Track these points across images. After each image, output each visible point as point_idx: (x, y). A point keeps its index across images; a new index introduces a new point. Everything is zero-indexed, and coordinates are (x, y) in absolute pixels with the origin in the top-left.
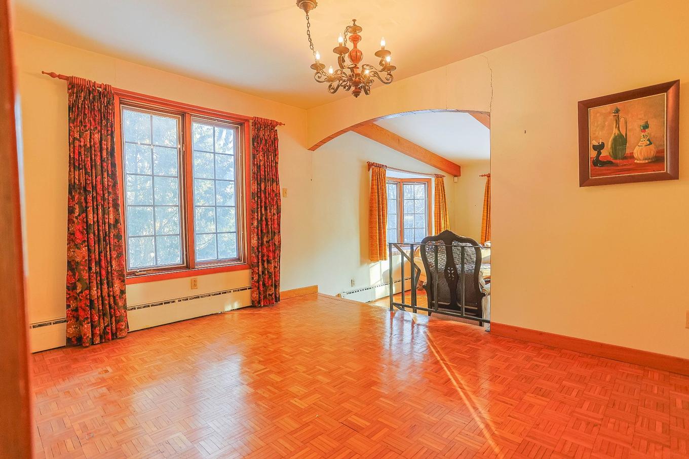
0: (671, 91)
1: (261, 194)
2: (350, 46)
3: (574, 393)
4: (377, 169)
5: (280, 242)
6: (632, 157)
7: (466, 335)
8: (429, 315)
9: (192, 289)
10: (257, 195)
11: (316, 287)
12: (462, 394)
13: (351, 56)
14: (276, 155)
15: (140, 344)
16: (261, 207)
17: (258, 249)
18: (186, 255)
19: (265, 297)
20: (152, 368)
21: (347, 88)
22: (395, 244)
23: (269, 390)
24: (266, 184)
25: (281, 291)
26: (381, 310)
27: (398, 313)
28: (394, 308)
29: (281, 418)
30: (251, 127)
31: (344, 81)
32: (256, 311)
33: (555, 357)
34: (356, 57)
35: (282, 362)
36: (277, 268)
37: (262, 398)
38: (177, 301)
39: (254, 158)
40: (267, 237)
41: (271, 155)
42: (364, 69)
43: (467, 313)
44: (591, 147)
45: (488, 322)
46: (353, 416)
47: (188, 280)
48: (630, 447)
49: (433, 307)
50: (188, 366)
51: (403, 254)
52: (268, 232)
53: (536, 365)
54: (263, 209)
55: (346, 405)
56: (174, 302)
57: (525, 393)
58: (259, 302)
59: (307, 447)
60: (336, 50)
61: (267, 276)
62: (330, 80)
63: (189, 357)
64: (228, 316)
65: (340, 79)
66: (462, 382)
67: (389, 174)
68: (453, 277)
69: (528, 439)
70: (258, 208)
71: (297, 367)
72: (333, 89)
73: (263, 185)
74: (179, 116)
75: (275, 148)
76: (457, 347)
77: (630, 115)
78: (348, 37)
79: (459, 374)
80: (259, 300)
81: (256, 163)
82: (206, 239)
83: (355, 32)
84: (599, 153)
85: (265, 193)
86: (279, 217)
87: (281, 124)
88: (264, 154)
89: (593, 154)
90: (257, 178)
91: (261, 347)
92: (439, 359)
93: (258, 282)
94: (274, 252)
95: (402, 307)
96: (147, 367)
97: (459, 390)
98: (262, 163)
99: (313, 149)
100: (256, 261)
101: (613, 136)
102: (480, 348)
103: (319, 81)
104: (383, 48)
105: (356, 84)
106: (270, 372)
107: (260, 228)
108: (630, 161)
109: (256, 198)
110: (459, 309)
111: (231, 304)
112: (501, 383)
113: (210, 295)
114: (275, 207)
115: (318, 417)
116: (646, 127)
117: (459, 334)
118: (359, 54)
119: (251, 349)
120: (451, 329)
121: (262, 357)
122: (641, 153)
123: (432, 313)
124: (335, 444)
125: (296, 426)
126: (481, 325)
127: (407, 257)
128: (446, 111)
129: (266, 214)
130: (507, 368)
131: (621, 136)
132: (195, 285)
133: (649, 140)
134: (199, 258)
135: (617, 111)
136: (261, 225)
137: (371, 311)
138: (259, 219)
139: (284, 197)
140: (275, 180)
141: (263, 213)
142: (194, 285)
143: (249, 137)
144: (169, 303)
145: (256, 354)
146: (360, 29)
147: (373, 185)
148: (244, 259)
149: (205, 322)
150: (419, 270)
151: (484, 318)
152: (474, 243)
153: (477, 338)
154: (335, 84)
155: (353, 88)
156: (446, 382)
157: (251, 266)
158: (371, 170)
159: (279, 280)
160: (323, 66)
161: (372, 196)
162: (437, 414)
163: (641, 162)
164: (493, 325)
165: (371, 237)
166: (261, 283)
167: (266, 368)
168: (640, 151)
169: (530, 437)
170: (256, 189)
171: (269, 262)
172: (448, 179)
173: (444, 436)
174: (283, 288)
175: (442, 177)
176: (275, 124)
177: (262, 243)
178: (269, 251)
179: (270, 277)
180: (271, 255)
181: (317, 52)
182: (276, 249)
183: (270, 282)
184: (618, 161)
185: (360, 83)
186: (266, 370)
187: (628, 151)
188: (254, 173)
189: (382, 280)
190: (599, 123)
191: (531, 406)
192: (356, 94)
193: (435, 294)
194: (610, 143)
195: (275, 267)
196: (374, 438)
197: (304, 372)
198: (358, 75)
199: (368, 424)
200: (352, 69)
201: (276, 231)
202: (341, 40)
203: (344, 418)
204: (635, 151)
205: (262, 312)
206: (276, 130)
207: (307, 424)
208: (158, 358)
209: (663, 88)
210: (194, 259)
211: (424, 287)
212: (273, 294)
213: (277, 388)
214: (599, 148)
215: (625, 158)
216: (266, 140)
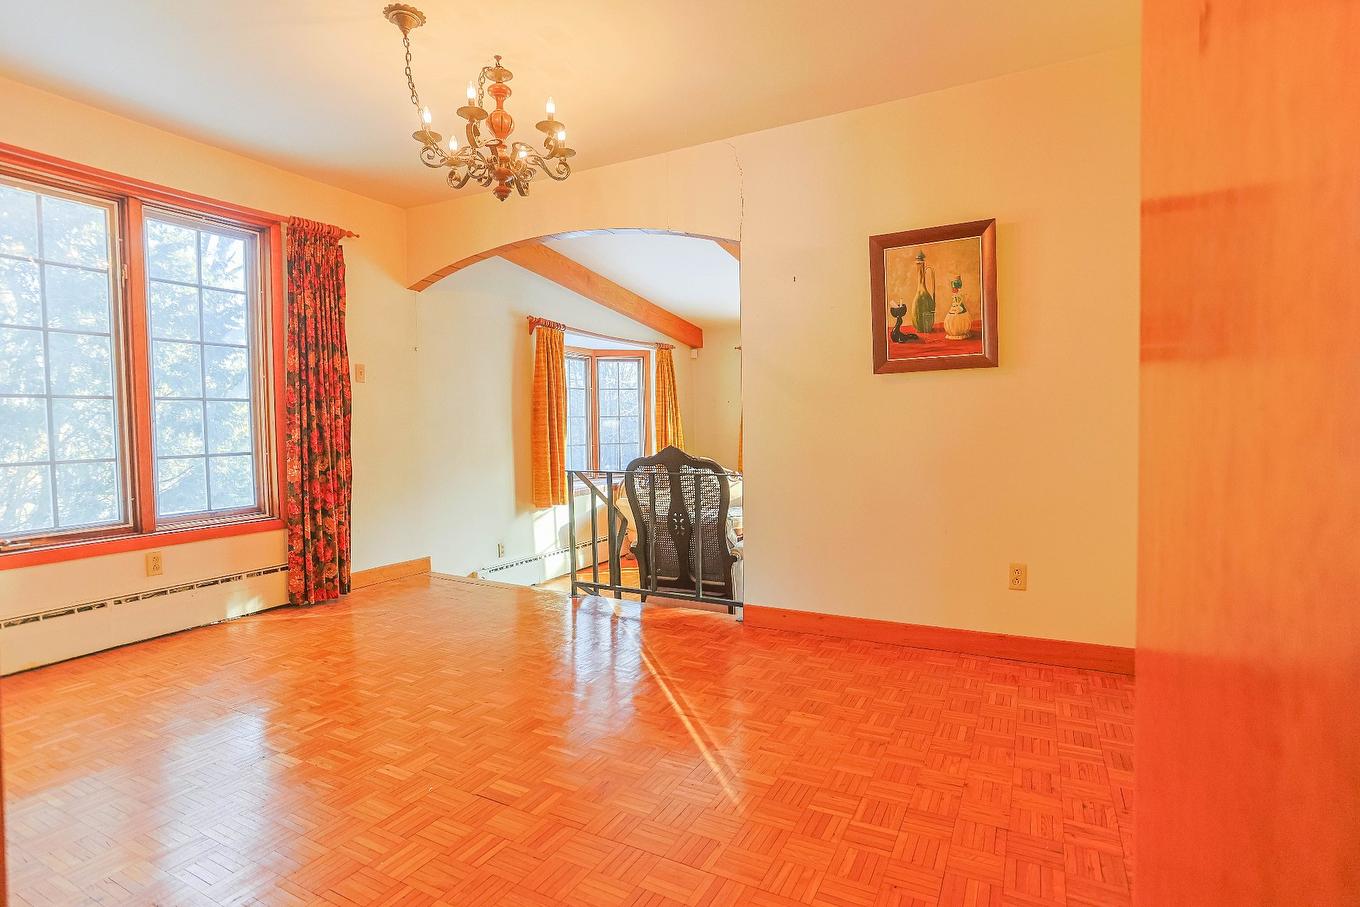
0: (987, 233)
1: (307, 376)
2: (489, 105)
3: (860, 703)
4: (546, 332)
5: (349, 471)
6: (942, 330)
7: (703, 630)
8: (643, 600)
9: (148, 575)
10: (300, 378)
11: (427, 561)
12: (688, 725)
13: (491, 125)
14: (340, 297)
15: (16, 704)
16: (309, 402)
17: (302, 486)
18: (134, 502)
19: (319, 585)
20: (55, 749)
21: (484, 181)
22: (579, 474)
23: (334, 757)
24: (319, 355)
25: (353, 570)
26: (554, 597)
27: (587, 602)
28: (580, 591)
29: (360, 801)
30: (285, 238)
31: (479, 167)
32: (297, 615)
33: (841, 652)
34: (501, 128)
35: (358, 705)
36: (345, 524)
37: (319, 772)
38: (110, 603)
39: (292, 301)
40: (322, 462)
41: (329, 297)
42: (515, 151)
43: (707, 593)
44: (888, 312)
45: (740, 605)
46: (500, 782)
47: (137, 557)
48: (921, 766)
49: (649, 585)
50: (146, 733)
51: (594, 491)
52: (324, 453)
53: (811, 668)
54: (313, 406)
55: (486, 765)
56: (103, 605)
57: (788, 711)
58: (306, 596)
59: (412, 842)
60: (461, 112)
61: (322, 542)
62: (453, 163)
63: (148, 716)
64: (233, 629)
65: (471, 164)
66: (690, 706)
67: (570, 340)
68: (682, 529)
69: (785, 777)
70: (301, 404)
71: (391, 710)
72: (459, 180)
73: (312, 357)
74: (113, 202)
75: (338, 283)
76: (686, 650)
77: (938, 265)
78: (486, 87)
79: (687, 693)
80: (306, 591)
81: (296, 311)
82: (175, 470)
83: (499, 81)
84: (900, 322)
85: (317, 374)
86: (348, 424)
87: (350, 235)
88: (314, 295)
89: (891, 321)
90: (299, 341)
91: (314, 681)
92: (654, 672)
93: (303, 554)
94: (337, 492)
95: (594, 589)
96: (41, 746)
97: (684, 719)
98: (310, 313)
99: (419, 287)
100: (297, 512)
101: (917, 295)
102: (724, 649)
103: (427, 164)
104: (551, 117)
105: (501, 176)
106: (336, 724)
107: (306, 445)
108: (940, 335)
109: (297, 384)
110: (692, 586)
111: (241, 603)
112: (753, 700)
113: (192, 587)
114: (339, 402)
115: (432, 791)
116: (958, 285)
117: (692, 629)
118: (506, 121)
119: (291, 686)
120: (680, 622)
121: (315, 700)
122: (953, 324)
123: (649, 597)
124: (465, 830)
125: (391, 811)
126: (731, 611)
127: (602, 496)
128: (668, 233)
129: (320, 416)
130: (765, 677)
131: (927, 295)
132: (156, 568)
133: (962, 305)
134: (163, 511)
135: (922, 258)
136: (309, 438)
137: (537, 601)
138: (305, 425)
139: (357, 381)
140: (340, 347)
141: (314, 413)
142: (154, 567)
143: (281, 257)
144: (90, 608)
145: (303, 695)
146: (510, 75)
147: (538, 361)
148: (271, 509)
149: (179, 644)
150: (625, 521)
151: (737, 599)
152: (716, 469)
153: (721, 633)
154: (462, 171)
155: (495, 183)
156: (663, 709)
157: (287, 523)
158: (535, 331)
159: (349, 551)
160: (437, 137)
161: (538, 382)
162: (647, 760)
163: (954, 338)
164: (748, 609)
165: (536, 460)
166: (310, 556)
167: (323, 720)
168: (952, 321)
169: (788, 774)
170: (297, 366)
171: (326, 513)
172: (679, 353)
173: (655, 792)
174: (357, 565)
175: (668, 348)
176: (337, 233)
177: (311, 477)
178: (325, 490)
179: (329, 543)
180: (331, 498)
181: (426, 110)
182: (341, 487)
183: (329, 554)
184: (925, 336)
185: (509, 174)
186: (325, 722)
187: (937, 321)
188: (292, 333)
189: (559, 543)
190: (899, 273)
191: (796, 729)
192: (502, 194)
193: (652, 561)
194: (914, 307)
195: (340, 523)
196: (535, 812)
197: (404, 718)
198: (504, 160)
199: (527, 790)
200: (493, 149)
201: (342, 451)
202: (472, 93)
203: (482, 787)
204: (945, 321)
205: (312, 615)
206: (341, 246)
207: (411, 806)
208: (67, 725)
209: (975, 229)
210: (152, 511)
211: (632, 550)
212: (334, 577)
213: (348, 751)
214: (900, 312)
215: (933, 331)
216: (318, 267)
